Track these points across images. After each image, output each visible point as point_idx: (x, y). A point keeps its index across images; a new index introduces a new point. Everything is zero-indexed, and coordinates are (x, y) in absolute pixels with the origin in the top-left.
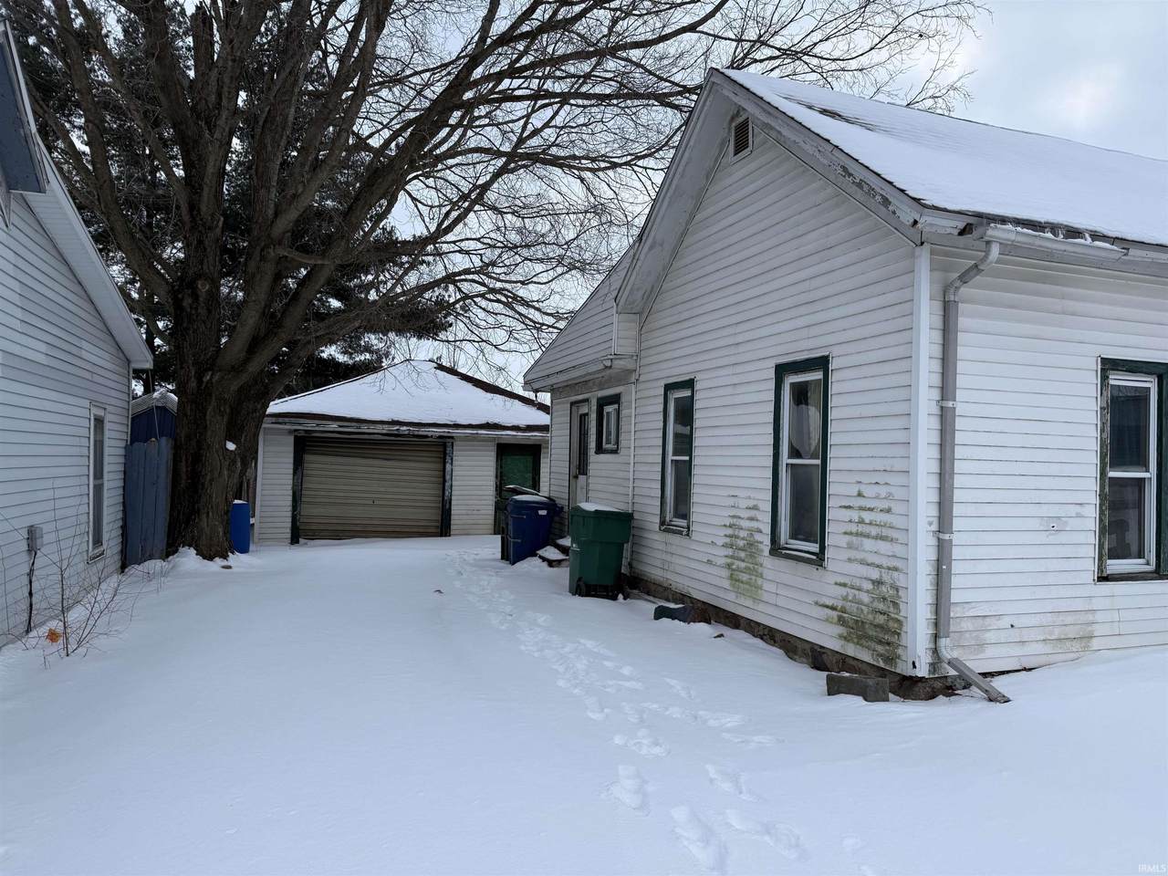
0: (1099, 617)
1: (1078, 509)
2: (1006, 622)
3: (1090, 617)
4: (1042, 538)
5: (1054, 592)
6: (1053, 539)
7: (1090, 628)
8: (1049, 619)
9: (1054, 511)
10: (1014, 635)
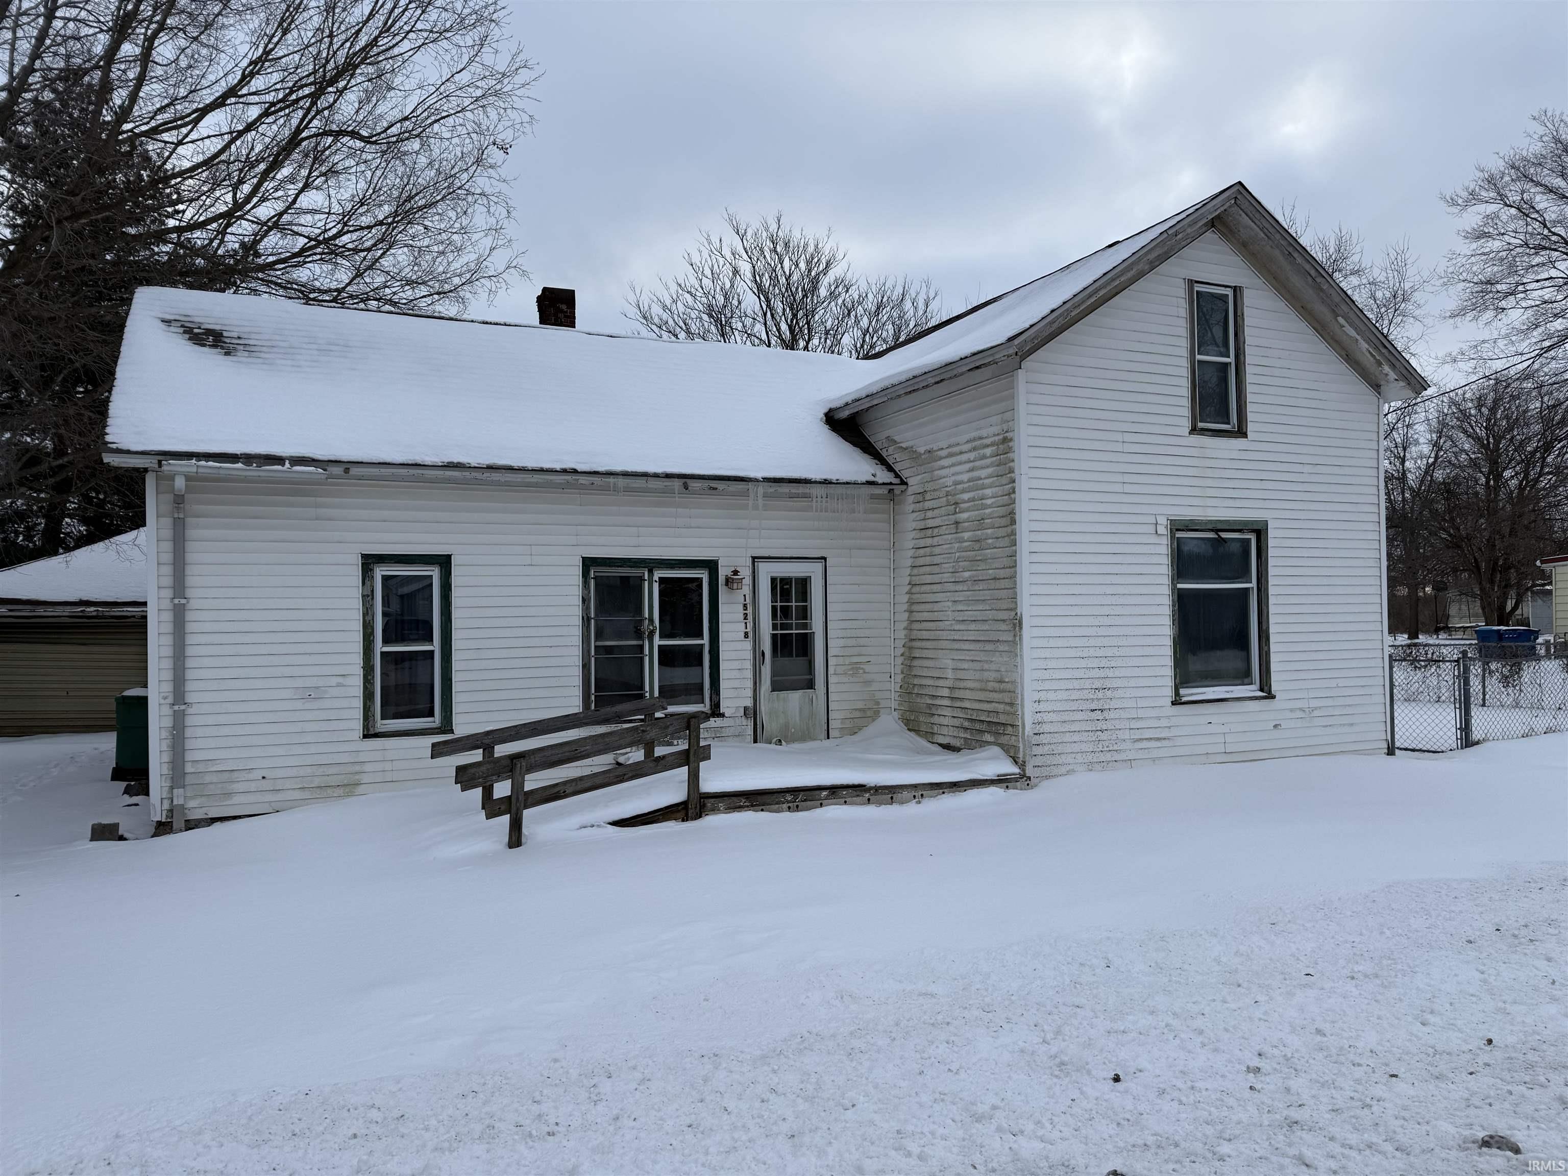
0: (368, 767)
1: (340, 680)
2: (258, 774)
3: (357, 768)
4: (299, 705)
5: (313, 749)
6: (308, 705)
7: (357, 777)
8: (309, 770)
9: (309, 683)
10: (265, 785)
